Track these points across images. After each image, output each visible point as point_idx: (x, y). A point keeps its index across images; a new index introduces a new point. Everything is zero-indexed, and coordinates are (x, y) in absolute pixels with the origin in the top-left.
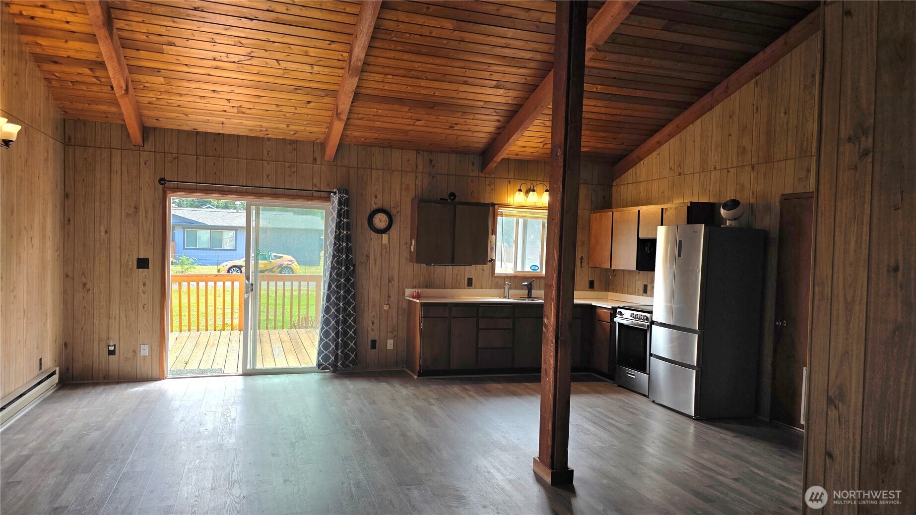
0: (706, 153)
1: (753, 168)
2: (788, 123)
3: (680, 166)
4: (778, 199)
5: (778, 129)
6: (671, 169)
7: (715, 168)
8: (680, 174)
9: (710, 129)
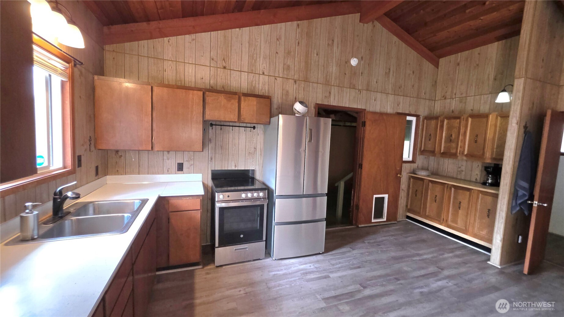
0: (255, 58)
1: (295, 82)
2: (318, 61)
3: (224, 60)
4: (313, 106)
5: (313, 63)
6: (213, 59)
7: (263, 73)
8: (225, 68)
9: (259, 40)
